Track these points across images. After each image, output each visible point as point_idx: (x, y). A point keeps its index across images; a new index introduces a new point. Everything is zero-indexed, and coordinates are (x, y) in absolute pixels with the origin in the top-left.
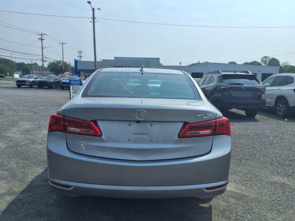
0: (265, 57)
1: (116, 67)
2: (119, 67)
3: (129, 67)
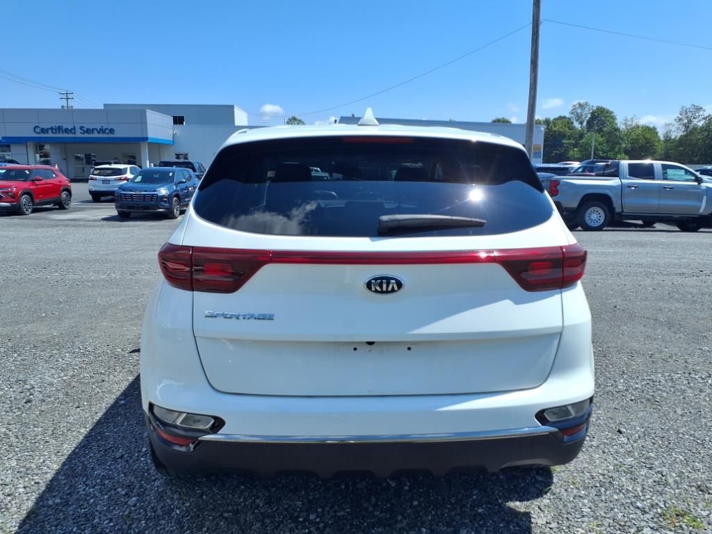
0: (580, 105)
1: (43, 131)
2: (52, 128)
3: (81, 128)
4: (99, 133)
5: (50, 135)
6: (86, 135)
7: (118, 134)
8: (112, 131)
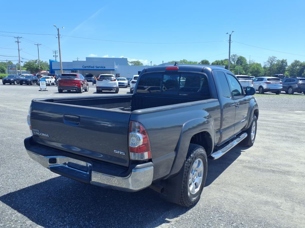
0: (234, 55)
1: (85, 67)
2: (88, 66)
3: (96, 66)
4: (101, 68)
5: (87, 68)
6: (97, 68)
7: (106, 68)
8: (105, 67)
